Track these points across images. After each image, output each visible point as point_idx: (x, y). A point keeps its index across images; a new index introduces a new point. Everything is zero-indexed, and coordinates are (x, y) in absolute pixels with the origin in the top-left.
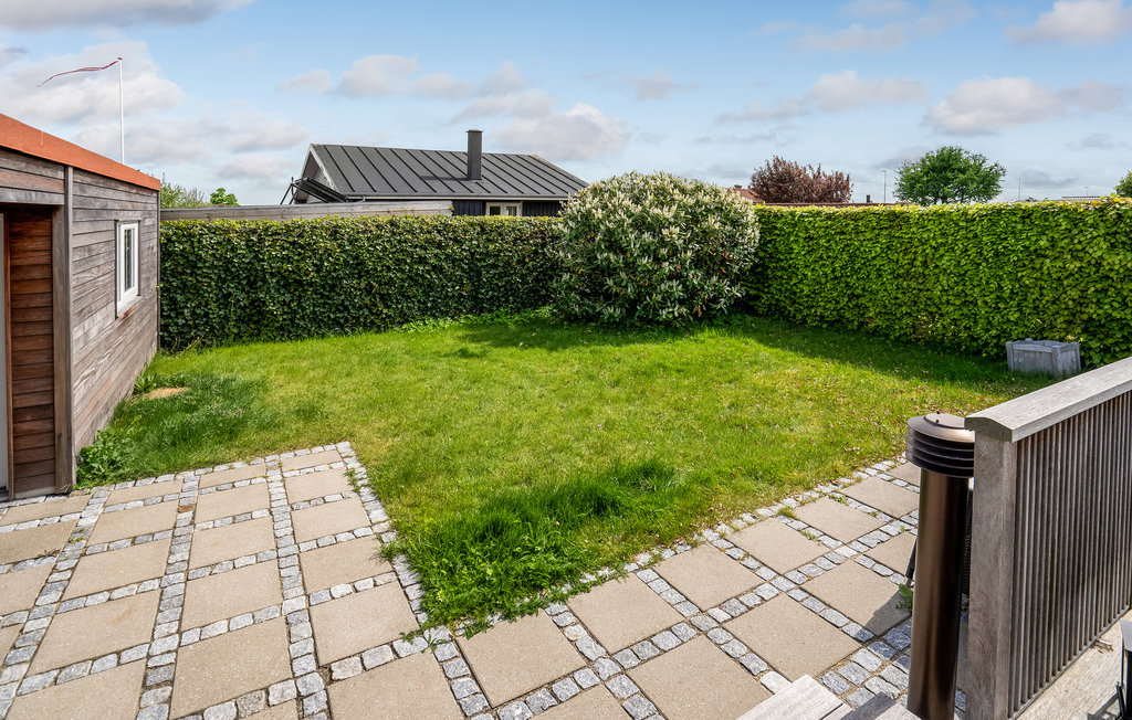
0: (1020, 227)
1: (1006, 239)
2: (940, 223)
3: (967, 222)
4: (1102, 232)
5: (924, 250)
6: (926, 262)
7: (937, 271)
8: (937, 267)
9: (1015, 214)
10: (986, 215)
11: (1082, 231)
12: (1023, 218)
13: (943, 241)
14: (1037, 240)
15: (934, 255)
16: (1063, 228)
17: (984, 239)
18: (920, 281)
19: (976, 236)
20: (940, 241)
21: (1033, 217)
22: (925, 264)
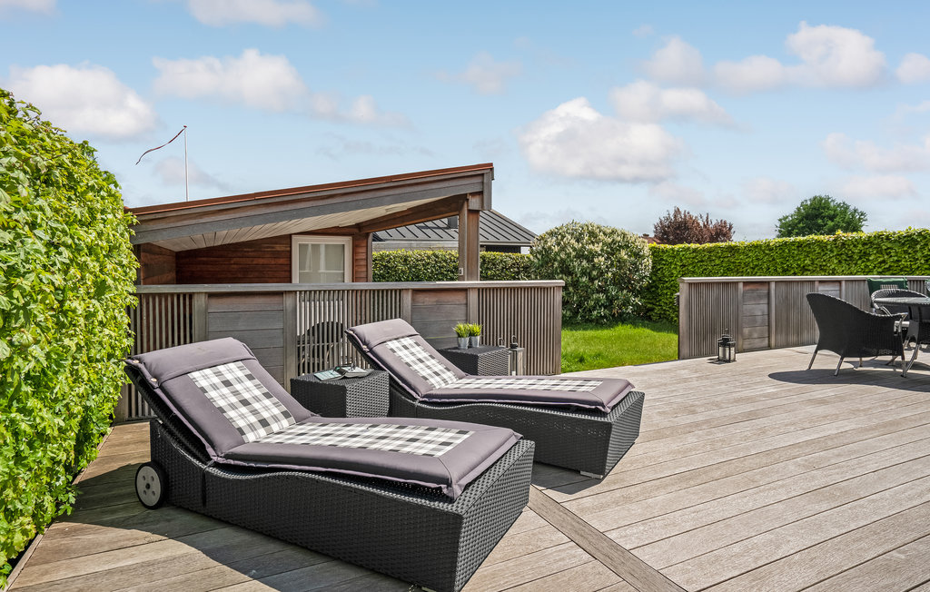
0: (796, 252)
2: (756, 252)
4: (835, 254)
17: (778, 261)
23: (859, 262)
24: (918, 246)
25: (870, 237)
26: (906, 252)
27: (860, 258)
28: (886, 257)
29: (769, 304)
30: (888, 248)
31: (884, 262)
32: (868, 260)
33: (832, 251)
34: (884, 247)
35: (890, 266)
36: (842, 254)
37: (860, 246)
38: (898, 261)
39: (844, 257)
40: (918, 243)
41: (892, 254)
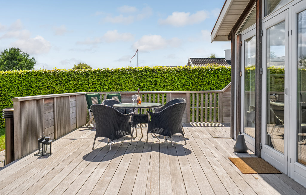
0: (34, 79)
1: (30, 83)
2: (10, 78)
3: (19, 77)
4: (54, 80)
5: (4, 89)
6: (5, 94)
7: (9, 97)
8: (9, 95)
9: (32, 74)
10: (24, 75)
11: (50, 80)
12: (35, 75)
13: (11, 85)
14: (39, 83)
15: (8, 91)
16: (45, 79)
17: (24, 83)
18: (4, 102)
19: (21, 83)
20: (10, 85)
21: (37, 75)
22: (5, 95)
23: (66, 84)
24: (89, 77)
25: (70, 72)
26: (84, 80)
27: (66, 83)
28: (77, 82)
29: (54, 111)
30: (78, 78)
31: (76, 84)
32: (70, 84)
33: (53, 78)
34: (76, 77)
35: (79, 87)
36: (57, 80)
37: (66, 76)
38: (82, 84)
39: (59, 82)
40: (89, 75)
41: (80, 81)
